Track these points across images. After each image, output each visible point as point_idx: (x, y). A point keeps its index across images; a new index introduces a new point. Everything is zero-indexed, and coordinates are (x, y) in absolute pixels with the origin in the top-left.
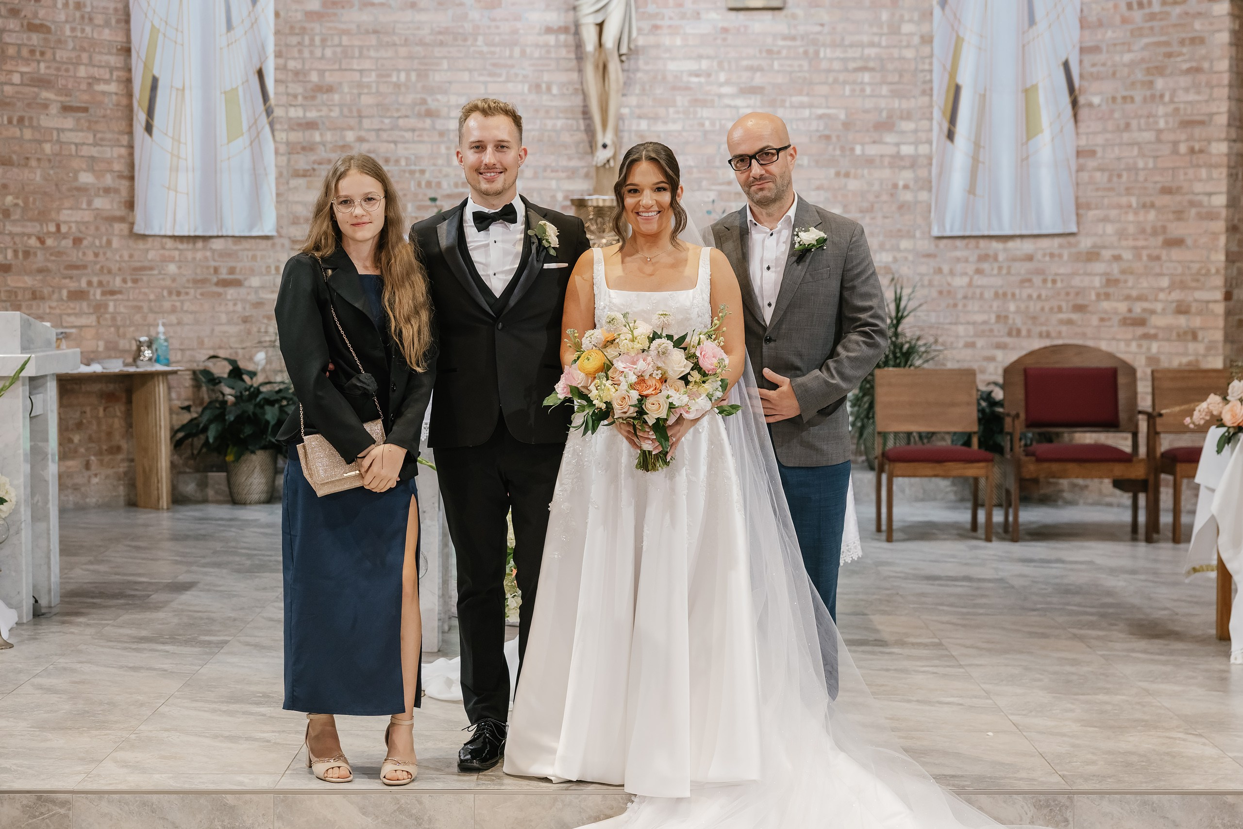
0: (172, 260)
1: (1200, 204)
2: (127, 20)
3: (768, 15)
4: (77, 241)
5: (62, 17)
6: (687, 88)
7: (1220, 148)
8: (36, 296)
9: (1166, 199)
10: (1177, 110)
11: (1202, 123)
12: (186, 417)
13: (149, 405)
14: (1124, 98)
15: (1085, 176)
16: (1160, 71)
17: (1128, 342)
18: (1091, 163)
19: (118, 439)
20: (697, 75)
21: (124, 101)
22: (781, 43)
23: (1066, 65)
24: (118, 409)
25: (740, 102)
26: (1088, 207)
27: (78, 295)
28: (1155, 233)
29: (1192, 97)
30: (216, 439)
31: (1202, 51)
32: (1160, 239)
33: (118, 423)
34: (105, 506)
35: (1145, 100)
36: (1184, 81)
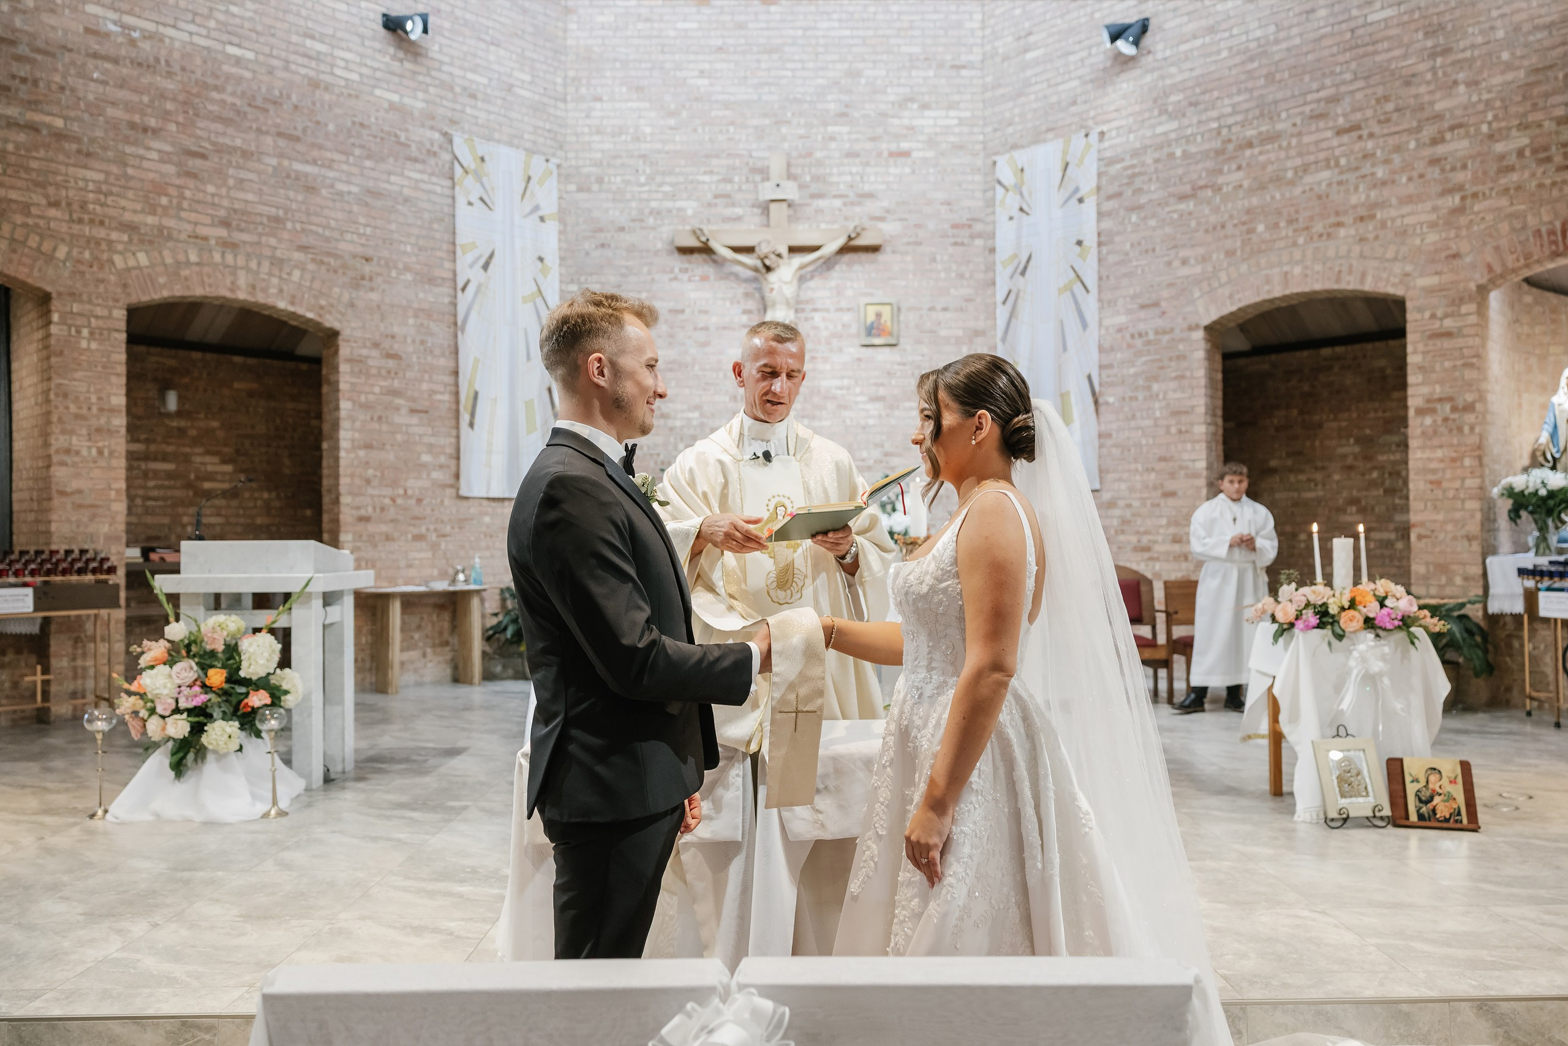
0: (486, 514)
1: (1187, 468)
2: (456, 352)
3: (887, 350)
4: (419, 501)
5: (411, 349)
6: (834, 398)
7: (1201, 430)
8: (388, 538)
9: (1163, 465)
10: (1168, 405)
11: (1186, 412)
12: (494, 621)
13: (467, 611)
14: (1131, 398)
15: (1105, 451)
16: (1155, 378)
17: (1138, 563)
18: (1109, 442)
19: (446, 635)
20: (841, 388)
21: (454, 407)
22: (896, 367)
23: (1089, 378)
24: (446, 616)
25: (870, 406)
26: (1108, 472)
27: (419, 538)
28: (1155, 488)
29: (1179, 395)
30: (513, 636)
31: (1185, 364)
32: (1159, 493)
33: (446, 625)
34: (438, 683)
35: (1145, 399)
36: (1173, 385)
